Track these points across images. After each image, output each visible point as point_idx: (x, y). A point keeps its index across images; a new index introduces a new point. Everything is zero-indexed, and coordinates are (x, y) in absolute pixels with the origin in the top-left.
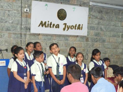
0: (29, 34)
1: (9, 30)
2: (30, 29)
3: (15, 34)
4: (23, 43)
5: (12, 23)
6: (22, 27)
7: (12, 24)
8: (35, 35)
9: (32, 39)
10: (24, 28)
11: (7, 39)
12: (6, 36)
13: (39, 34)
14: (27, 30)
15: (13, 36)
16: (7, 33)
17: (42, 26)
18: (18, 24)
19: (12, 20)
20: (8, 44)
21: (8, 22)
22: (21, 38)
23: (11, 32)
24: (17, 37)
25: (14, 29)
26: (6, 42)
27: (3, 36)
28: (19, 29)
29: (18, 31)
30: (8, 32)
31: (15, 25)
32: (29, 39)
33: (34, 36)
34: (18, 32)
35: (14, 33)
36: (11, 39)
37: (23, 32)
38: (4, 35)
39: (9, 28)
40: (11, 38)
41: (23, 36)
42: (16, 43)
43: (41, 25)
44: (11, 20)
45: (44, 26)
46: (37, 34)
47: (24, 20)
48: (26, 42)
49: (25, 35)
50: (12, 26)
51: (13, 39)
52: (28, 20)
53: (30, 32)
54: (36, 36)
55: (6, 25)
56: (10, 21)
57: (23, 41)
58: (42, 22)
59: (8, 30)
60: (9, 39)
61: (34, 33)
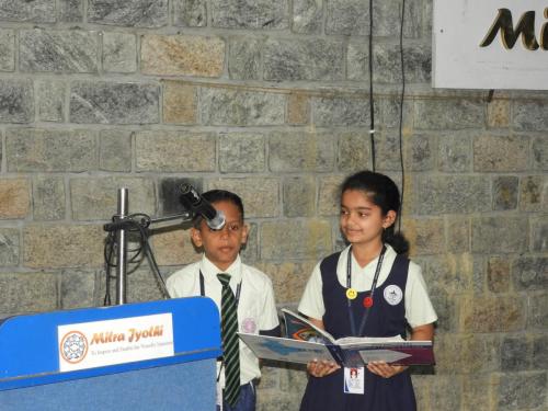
0: (425, 93)
1: (295, 75)
2: (427, 66)
3: (332, 98)
4: (388, 157)
5: (312, 27)
6: (379, 50)
7: (311, 38)
8: (464, 103)
9: (447, 127)
10: (392, 56)
11: (284, 134)
12: (271, 112)
13: (490, 95)
14: (412, 68)
15: (319, 109)
16: (280, 97)
17: (510, 42)
18: (347, 35)
19: (311, 11)
20: (288, 167)
21: (283, 25)
22: (369, 123)
23: (307, 86)
24: (349, 119)
25: (324, 64)
26: (274, 148)
27: (254, 113)
28: (358, 65)
29: (351, 76)
30: (287, 85)
31: (330, 41)
32: (425, 124)
33: (458, 105)
34: (352, 88)
35: (323, 95)
36: (311, 129)
37: (386, 84)
38: (258, 107)
39: (292, 63)
40: (307, 123)
41: (384, 107)
42: (343, 152)
43: (499, 36)
44: (301, 12)
45: (520, 38)
46: (479, 92)
47: (385, 8)
48: (405, 147)
49: (399, 101)
50: (310, 45)
51: (322, 130)
52: (411, 8)
53: (429, 79)
54: (473, 106)
55: (269, 42)
56: (297, 19)
57: (383, 139)
58: (505, 16)
59: (283, 71)
60: (297, 129)
61: (455, 90)
